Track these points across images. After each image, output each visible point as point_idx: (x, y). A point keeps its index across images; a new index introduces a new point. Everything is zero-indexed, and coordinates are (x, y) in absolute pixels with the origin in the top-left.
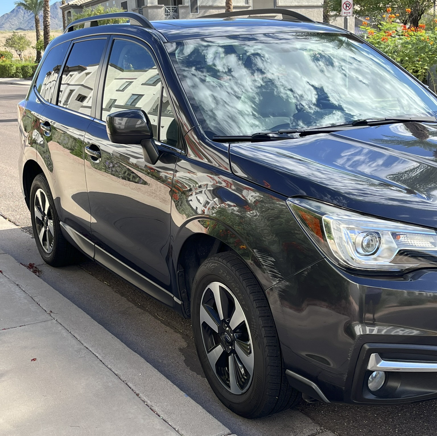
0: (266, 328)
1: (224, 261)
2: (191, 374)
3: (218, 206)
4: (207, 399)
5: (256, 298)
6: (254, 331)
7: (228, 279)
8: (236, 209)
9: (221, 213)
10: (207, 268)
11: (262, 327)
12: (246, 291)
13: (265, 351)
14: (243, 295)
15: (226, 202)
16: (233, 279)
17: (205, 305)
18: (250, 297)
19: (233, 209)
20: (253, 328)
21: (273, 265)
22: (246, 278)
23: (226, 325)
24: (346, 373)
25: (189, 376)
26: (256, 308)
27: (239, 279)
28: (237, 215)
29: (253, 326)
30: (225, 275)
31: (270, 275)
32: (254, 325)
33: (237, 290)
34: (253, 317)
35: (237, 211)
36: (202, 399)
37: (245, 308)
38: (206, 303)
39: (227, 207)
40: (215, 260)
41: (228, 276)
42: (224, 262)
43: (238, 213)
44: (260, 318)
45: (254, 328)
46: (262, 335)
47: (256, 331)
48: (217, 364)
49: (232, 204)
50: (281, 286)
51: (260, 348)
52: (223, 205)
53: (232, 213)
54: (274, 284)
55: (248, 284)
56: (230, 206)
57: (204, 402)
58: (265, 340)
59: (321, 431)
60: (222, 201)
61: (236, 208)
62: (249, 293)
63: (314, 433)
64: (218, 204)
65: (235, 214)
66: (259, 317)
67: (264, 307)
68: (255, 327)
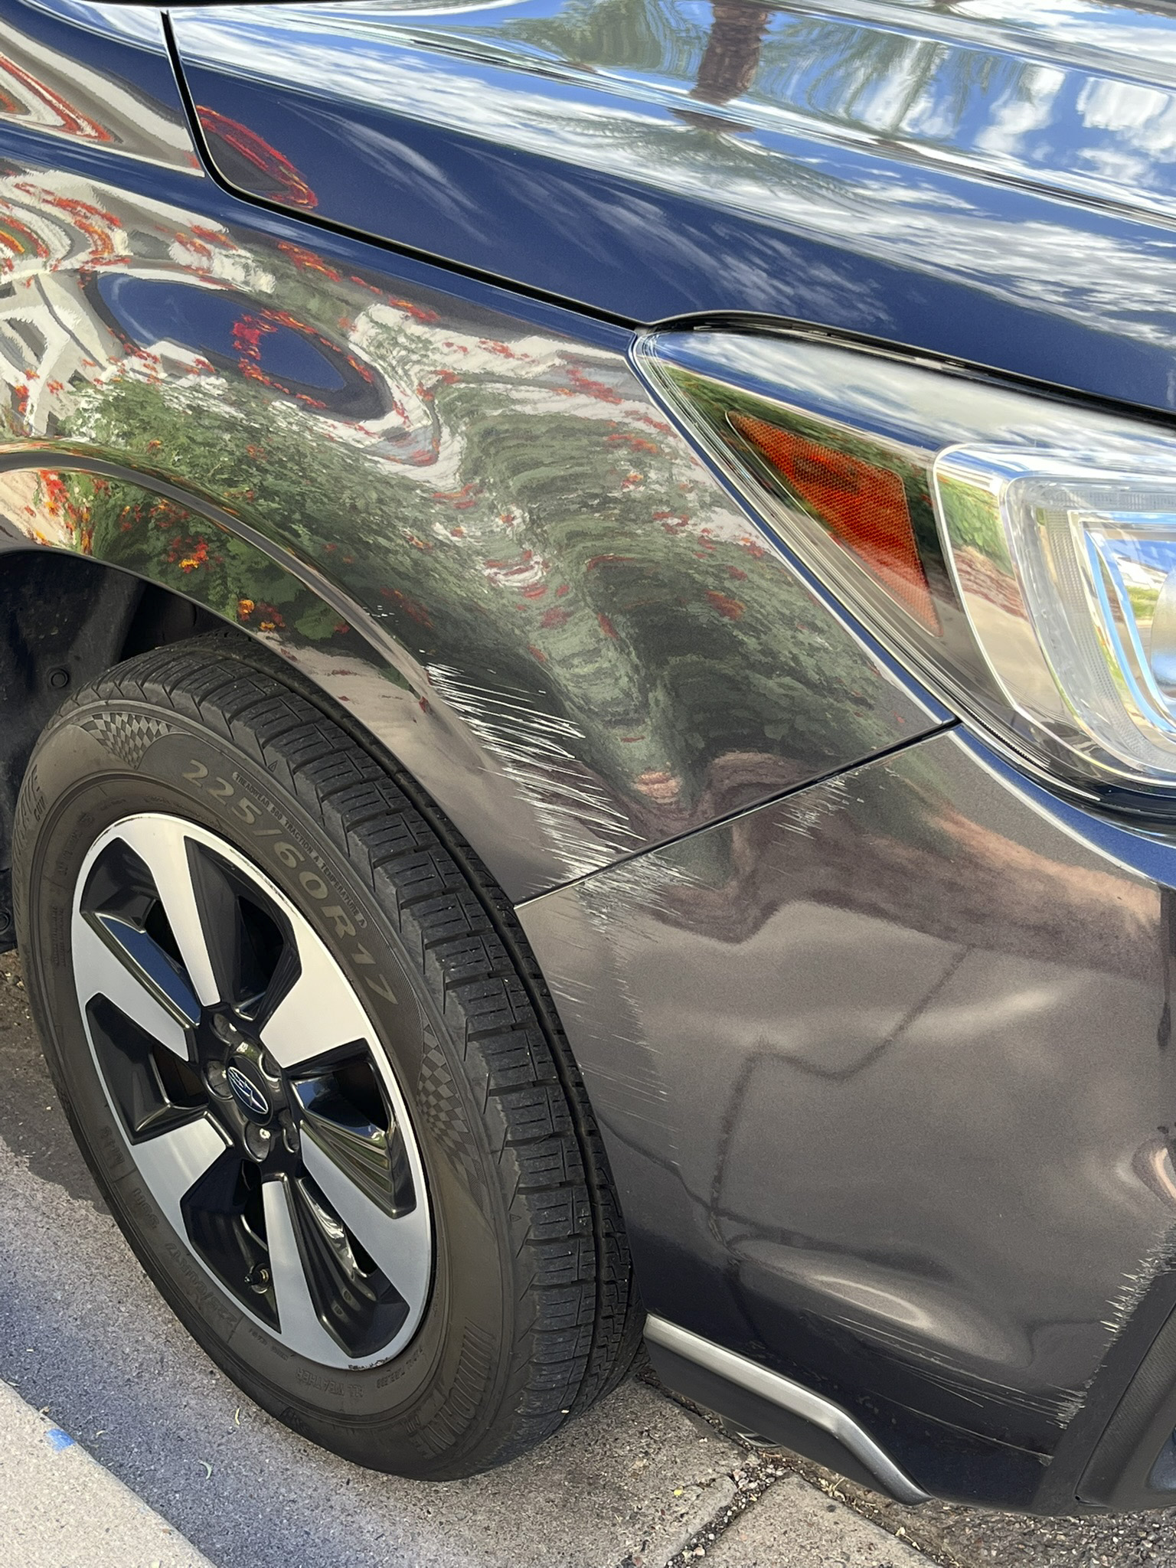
0: (514, 1096)
1: (210, 710)
2: (39, 1196)
3: (103, 369)
4: (150, 1349)
5: (440, 933)
6: (443, 1116)
7: (250, 818)
8: (214, 384)
9: (130, 413)
10: (102, 742)
11: (490, 1093)
12: (373, 889)
13: (511, 1219)
14: (360, 917)
15: (150, 343)
16: (283, 821)
17: (99, 915)
18: (400, 929)
19: (196, 388)
20: (432, 1100)
21: (567, 764)
22: (365, 813)
23: (233, 1028)
24: (1080, 1394)
25: (32, 1217)
26: (447, 987)
27: (322, 819)
28: (230, 425)
29: (431, 1087)
30: (229, 790)
31: (552, 822)
32: (437, 1082)
33: (314, 885)
34: (431, 1041)
35: (224, 399)
36: (126, 1358)
37: (379, 990)
38: (100, 909)
39: (163, 375)
40: (147, 700)
41: (244, 803)
42: (207, 716)
43: (228, 409)
44: (476, 1044)
45: (439, 1096)
46: (489, 1137)
47: (451, 1114)
48: (192, 1202)
49: (187, 356)
50: (627, 887)
51: (480, 1205)
52: (134, 362)
53: (198, 411)
54: (579, 873)
55: (383, 852)
56: (176, 369)
57: (139, 1376)
58: (513, 1164)
59: (753, 1485)
60: (128, 343)
61: (213, 380)
62: (391, 902)
63: (724, 1504)
64: (101, 355)
65: (217, 417)
66: (469, 1038)
67: (490, 976)
68: (445, 1091)
